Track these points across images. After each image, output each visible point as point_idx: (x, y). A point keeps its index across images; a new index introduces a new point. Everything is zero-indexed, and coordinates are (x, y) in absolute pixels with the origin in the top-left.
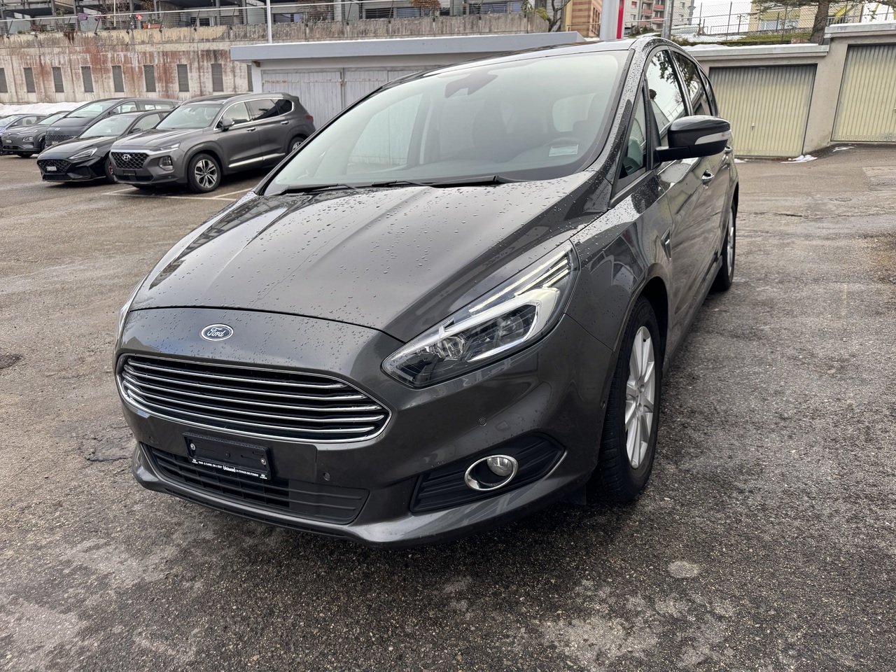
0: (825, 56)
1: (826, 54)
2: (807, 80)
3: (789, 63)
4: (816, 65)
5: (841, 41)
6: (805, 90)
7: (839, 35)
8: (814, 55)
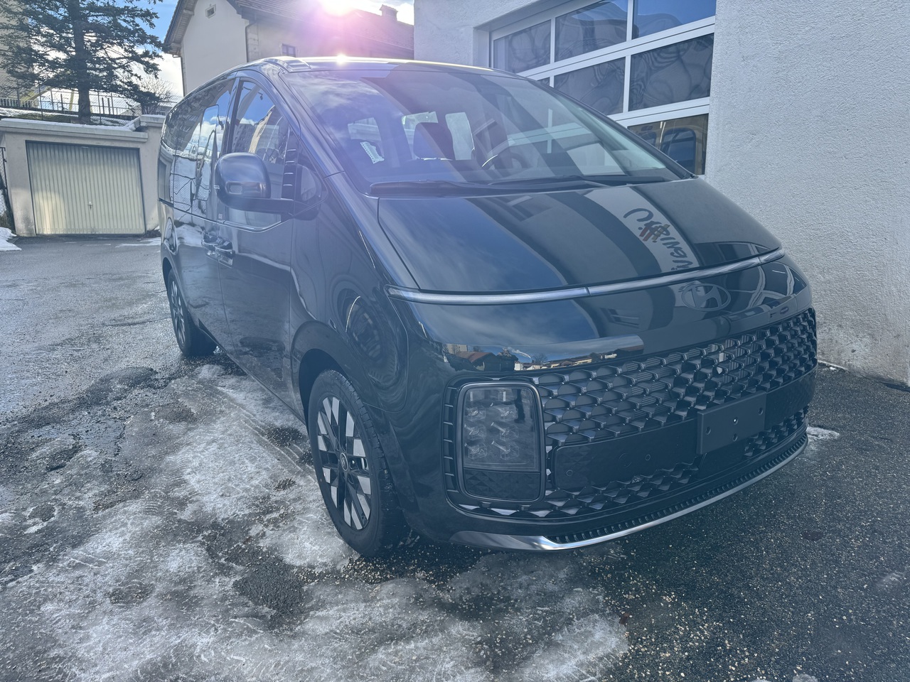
0: (145, 142)
1: (146, 140)
2: (132, 163)
3: (113, 145)
4: (138, 150)
5: (155, 130)
6: (134, 172)
7: (153, 125)
8: (136, 140)
